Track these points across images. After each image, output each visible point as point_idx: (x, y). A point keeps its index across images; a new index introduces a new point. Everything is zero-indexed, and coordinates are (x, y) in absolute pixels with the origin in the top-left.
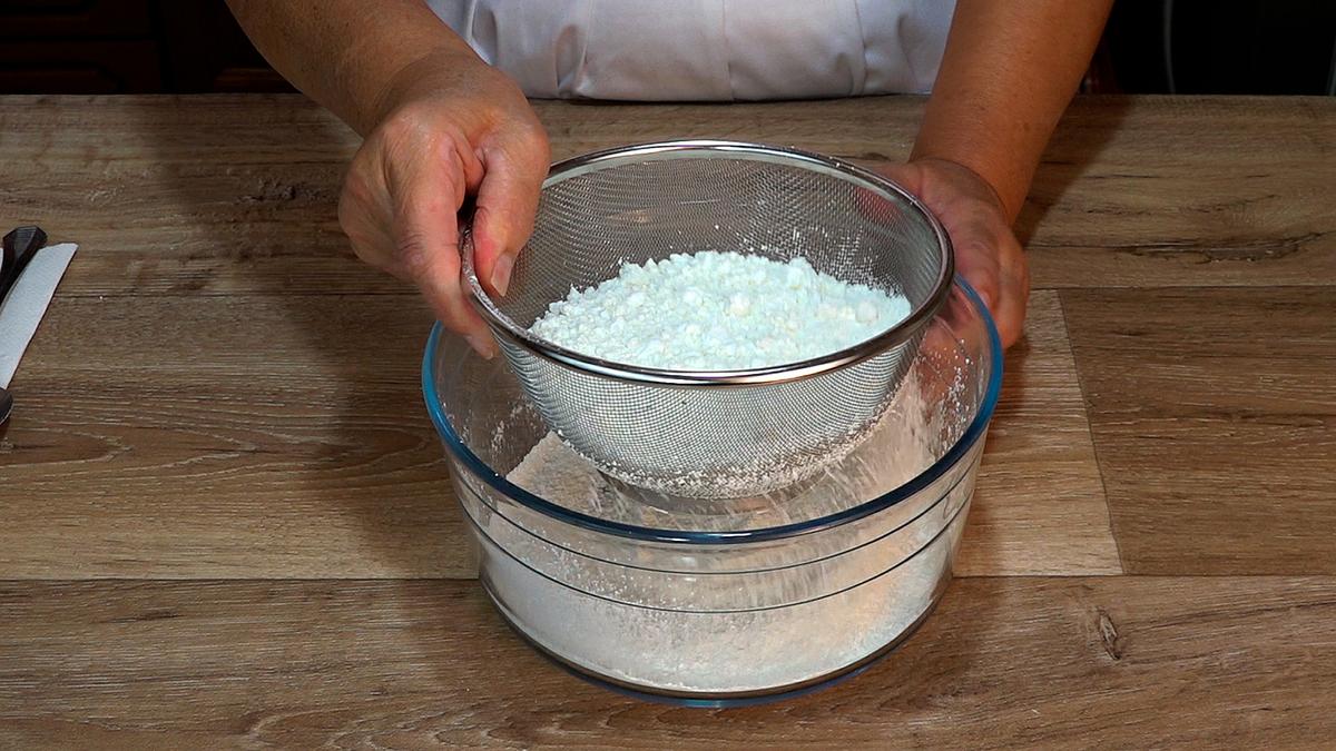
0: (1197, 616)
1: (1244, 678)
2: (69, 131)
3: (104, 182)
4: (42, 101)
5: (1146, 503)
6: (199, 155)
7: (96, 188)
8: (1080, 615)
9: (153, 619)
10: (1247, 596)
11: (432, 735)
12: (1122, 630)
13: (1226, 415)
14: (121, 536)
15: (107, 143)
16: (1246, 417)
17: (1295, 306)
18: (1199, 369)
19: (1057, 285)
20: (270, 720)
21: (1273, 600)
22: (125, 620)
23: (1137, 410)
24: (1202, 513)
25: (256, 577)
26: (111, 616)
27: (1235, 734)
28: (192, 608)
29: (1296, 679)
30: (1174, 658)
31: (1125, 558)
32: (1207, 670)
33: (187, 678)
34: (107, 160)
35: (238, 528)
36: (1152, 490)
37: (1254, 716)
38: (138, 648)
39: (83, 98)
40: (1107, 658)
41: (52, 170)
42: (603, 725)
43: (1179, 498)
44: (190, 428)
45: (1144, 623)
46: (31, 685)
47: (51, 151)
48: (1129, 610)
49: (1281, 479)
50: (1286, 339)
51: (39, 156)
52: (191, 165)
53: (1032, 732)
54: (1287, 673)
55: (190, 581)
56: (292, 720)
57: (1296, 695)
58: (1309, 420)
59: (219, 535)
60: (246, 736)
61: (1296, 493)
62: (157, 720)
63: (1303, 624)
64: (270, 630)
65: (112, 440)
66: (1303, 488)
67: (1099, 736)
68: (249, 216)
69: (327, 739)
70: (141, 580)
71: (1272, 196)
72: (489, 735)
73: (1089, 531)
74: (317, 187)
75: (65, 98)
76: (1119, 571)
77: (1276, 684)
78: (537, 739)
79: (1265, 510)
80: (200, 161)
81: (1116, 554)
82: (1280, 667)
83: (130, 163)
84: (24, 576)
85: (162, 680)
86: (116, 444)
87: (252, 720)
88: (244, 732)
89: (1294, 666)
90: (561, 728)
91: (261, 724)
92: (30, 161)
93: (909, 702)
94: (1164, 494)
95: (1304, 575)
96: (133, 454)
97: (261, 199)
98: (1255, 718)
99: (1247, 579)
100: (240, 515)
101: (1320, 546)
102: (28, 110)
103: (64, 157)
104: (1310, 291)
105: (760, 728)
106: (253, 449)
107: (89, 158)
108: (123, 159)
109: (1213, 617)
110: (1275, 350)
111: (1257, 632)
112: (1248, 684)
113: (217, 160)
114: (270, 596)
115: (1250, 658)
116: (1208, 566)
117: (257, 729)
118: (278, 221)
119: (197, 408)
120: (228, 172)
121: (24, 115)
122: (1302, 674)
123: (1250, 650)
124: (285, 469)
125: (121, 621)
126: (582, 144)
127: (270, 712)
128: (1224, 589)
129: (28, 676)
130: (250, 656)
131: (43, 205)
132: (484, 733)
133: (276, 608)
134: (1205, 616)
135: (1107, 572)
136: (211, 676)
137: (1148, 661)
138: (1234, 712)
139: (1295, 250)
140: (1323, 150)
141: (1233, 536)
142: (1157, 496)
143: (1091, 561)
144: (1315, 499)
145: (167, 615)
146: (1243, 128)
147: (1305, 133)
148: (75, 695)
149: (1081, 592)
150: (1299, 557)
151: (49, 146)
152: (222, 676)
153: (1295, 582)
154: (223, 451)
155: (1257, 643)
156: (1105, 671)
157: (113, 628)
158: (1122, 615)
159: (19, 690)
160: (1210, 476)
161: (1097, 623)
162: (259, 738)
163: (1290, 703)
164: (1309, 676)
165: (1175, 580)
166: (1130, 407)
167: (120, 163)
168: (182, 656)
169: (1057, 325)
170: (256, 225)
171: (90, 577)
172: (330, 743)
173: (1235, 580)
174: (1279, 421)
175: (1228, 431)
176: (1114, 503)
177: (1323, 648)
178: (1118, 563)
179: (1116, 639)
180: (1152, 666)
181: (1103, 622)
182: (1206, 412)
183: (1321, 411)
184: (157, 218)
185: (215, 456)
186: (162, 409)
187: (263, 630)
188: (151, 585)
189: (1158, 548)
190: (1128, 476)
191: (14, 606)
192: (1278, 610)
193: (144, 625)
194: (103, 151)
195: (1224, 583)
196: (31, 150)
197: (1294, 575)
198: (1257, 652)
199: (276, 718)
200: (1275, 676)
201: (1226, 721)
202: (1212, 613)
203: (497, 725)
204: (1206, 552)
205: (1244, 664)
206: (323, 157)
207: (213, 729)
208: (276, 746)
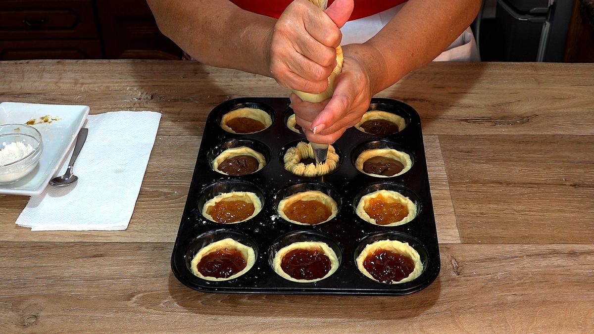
0: (488, 259)
1: (506, 283)
2: (69, 73)
3: (81, 92)
4: (58, 62)
5: (470, 216)
6: (117, 83)
7: (78, 95)
8: (444, 258)
9: (96, 257)
10: (507, 252)
11: (200, 302)
12: (460, 264)
13: (501, 183)
15: (83, 78)
16: (508, 184)
17: (527, 142)
18: (491, 166)
19: (438, 134)
20: (139, 295)
21: (517, 254)
22: (86, 257)
23: (467, 181)
24: (490, 220)
25: (135, 241)
26: (81, 256)
27: (502, 304)
28: (111, 253)
29: (525, 283)
30: (479, 275)
31: (462, 237)
32: (492, 280)
33: (108, 279)
34: (82, 84)
36: (473, 211)
37: (509, 297)
38: (90, 268)
39: (75, 61)
40: (454, 275)
41: (62, 88)
42: (264, 298)
43: (483, 214)
45: (468, 262)
46: (50, 282)
47: (62, 81)
48: (462, 256)
49: (521, 207)
50: (524, 155)
51: (57, 82)
52: (114, 86)
53: (425, 303)
54: (522, 281)
55: (110, 243)
56: (148, 296)
57: (526, 289)
58: (532, 186)
60: (130, 302)
61: (527, 213)
62: (97, 295)
63: (529, 263)
64: (140, 262)
66: (530, 211)
67: (451, 304)
69: (160, 303)
70: (92, 242)
71: (520, 101)
72: (221, 302)
73: (449, 227)
75: (67, 61)
76: (460, 242)
77: (518, 285)
78: (239, 304)
79: (515, 219)
80: (117, 85)
81: (458, 235)
82: (519, 279)
83: (91, 85)
84: (48, 240)
85: (98, 280)
87: (132, 296)
88: (129, 300)
89: (525, 278)
90: (249, 299)
91: (136, 297)
92: (54, 85)
94: (477, 213)
95: (529, 244)
97: (140, 99)
98: (510, 298)
99: (508, 245)
101: (535, 233)
102: (53, 65)
103: (66, 83)
104: (533, 137)
105: (323, 300)
107: (76, 84)
108: (88, 84)
109: (494, 260)
110: (520, 159)
111: (511, 265)
112: (507, 285)
113: (124, 85)
114: (140, 248)
115: (508, 275)
116: (493, 240)
117: (134, 299)
118: (146, 107)
120: (128, 89)
121: (52, 67)
122: (528, 281)
123: (508, 272)
124: (147, 201)
125: (84, 258)
126: (260, 80)
127: (140, 292)
128: (499, 249)
129: (50, 278)
130: (132, 271)
131: (58, 101)
132: (219, 301)
133: (142, 253)
134: (491, 259)
135: (455, 242)
136: (118, 278)
137: (470, 276)
138: (502, 296)
139: (528, 121)
140: (539, 84)
141: (503, 229)
142: (474, 214)
143: (449, 238)
144: (535, 215)
145: (102, 256)
146: (509, 75)
147: (532, 77)
148: (66, 285)
149: (445, 249)
150: (527, 237)
151: (61, 78)
152: (121, 279)
153: (526, 247)
155: (511, 269)
156: (453, 280)
157: (81, 260)
158: (460, 258)
159: (45, 283)
160: (495, 206)
161: (451, 261)
162: (135, 302)
163: (523, 293)
164: (531, 282)
165: (480, 245)
166: (465, 180)
167: (87, 85)
168: (106, 271)
169: (438, 148)
171: (73, 241)
172: (162, 304)
173: (503, 245)
174: (521, 186)
175: (501, 189)
176: (458, 216)
177: (536, 271)
178: (459, 238)
179: (458, 267)
180: (472, 278)
181: (453, 261)
182: (492, 182)
183: (537, 182)
184: (101, 106)
187: (137, 262)
188: (96, 244)
189: (474, 233)
190: (463, 206)
191: (44, 252)
192: (520, 257)
193: (93, 259)
194: (81, 81)
195: (499, 247)
196: (54, 80)
197: (526, 244)
198: (511, 273)
199: (141, 295)
200: (518, 282)
201: (499, 299)
202: (495, 258)
203: (224, 298)
204: (492, 235)
205: (506, 277)
206: (163, 84)
207: (118, 299)
208: (142, 305)
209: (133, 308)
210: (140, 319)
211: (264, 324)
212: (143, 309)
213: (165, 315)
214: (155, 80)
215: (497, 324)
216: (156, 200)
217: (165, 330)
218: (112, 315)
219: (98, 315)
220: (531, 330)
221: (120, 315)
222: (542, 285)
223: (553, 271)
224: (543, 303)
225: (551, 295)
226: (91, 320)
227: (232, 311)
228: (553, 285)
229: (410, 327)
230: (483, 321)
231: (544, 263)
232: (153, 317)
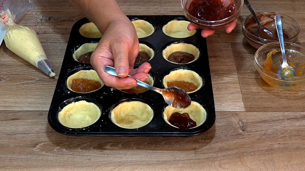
0: (263, 121)
1: (273, 136)
5: (251, 94)
8: (235, 121)
9: (14, 120)
10: (275, 117)
11: (79, 148)
12: (245, 124)
14: (7, 100)
19: (231, 42)
20: (41, 144)
21: (281, 118)
22: (7, 120)
23: (249, 72)
24: (263, 97)
25: (38, 110)
26: (4, 119)
27: (271, 150)
28: (23, 118)
30: (257, 131)
31: (246, 107)
32: (265, 134)
33: (22, 134)
35: (34, 98)
36: (253, 91)
38: (10, 127)
40: (241, 131)
42: (120, 146)
43: (259, 93)
44: (24, 74)
45: (250, 123)
48: (246, 119)
53: (223, 149)
54: (284, 135)
55: (23, 111)
56: (47, 144)
57: (286, 140)
59: (30, 100)
60: (36, 148)
62: (14, 144)
63: (288, 123)
64: (41, 123)
65: (5, 77)
67: (239, 150)
68: (39, 24)
69: (54, 149)
70: (11, 111)
73: (237, 101)
74: (55, 17)
76: (244, 110)
77: (281, 138)
78: (105, 149)
81: (244, 106)
82: (282, 134)
85: (15, 134)
86: (6, 78)
87: (37, 144)
88: (35, 147)
89: (286, 133)
90: (110, 147)
91: (39, 145)
93: (193, 141)
94: (255, 92)
95: (288, 111)
96: (10, 80)
97: (42, 20)
98: (276, 146)
99: (275, 112)
100: (35, 95)
101: (292, 105)
105: (158, 147)
106: (38, 79)
109: (266, 122)
111: (277, 125)
112: (274, 138)
114: (42, 115)
115: (275, 132)
116: (265, 109)
117: (38, 146)
118: (46, 25)
119: (25, 70)
120: (34, 14)
122: (287, 135)
123: (275, 129)
124: (46, 84)
125: (6, 120)
127: (41, 142)
128: (269, 115)
130: (37, 129)
133: (43, 117)
134: (264, 121)
135: (241, 111)
136: (28, 134)
137: (251, 132)
138: (271, 144)
140: (294, 10)
141: (272, 102)
142: (253, 92)
143: (237, 108)
145: (17, 119)
146: (276, 5)
149: (235, 115)
150: (287, 107)
152: (30, 134)
153: (286, 113)
154: (31, 80)
155: (277, 128)
156: (240, 134)
157: (4, 122)
158: (245, 121)
161: (239, 123)
162: (38, 149)
163: (285, 142)
164: (289, 136)
165: (257, 113)
166: (247, 71)
168: (21, 129)
169: (231, 51)
170: (40, 26)
172: (55, 150)
173: (272, 113)
176: (243, 94)
177: (293, 129)
178: (244, 108)
179: (243, 127)
180: (252, 133)
181: (240, 123)
185: (29, 81)
186: (17, 70)
187: (40, 123)
188: (14, 112)
189: (253, 105)
190: (247, 88)
192: (282, 120)
193: (11, 121)
195: (269, 113)
197: (286, 112)
198: (277, 130)
199: (43, 144)
200: (281, 136)
201: (269, 146)
202: (266, 121)
203: (95, 146)
204: (265, 106)
205: (274, 133)
206: (56, 10)
207: (28, 146)
208: (42, 150)
209: (38, 152)
210: (42, 160)
211: (120, 162)
212: (44, 153)
213: (57, 156)
214: (51, 8)
215: (268, 162)
216: (52, 84)
217: (58, 166)
218: (24, 157)
219: (15, 156)
220: (290, 166)
221: (29, 156)
222: (296, 137)
223: (304, 129)
224: (298, 149)
225: (302, 144)
226: (11, 160)
227: (100, 154)
228: (303, 138)
229: (213, 164)
230: (259, 161)
231: (297, 124)
232: (50, 158)
